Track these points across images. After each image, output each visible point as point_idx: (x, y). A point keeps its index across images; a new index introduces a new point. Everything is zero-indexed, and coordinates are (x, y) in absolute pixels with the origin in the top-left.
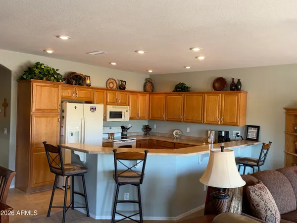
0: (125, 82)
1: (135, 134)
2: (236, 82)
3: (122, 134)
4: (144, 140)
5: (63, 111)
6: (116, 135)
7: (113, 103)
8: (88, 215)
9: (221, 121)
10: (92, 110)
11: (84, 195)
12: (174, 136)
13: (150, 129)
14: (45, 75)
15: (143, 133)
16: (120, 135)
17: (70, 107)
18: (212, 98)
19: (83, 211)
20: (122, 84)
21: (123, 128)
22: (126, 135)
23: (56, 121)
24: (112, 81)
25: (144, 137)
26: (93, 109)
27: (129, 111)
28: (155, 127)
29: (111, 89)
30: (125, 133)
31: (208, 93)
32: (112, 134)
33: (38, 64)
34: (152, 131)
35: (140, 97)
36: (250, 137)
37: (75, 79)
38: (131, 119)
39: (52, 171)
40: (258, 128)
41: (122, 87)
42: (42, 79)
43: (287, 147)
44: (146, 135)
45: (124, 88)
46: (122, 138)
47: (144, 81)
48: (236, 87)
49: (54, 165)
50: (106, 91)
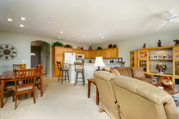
0: (83, 47)
2: (115, 45)
5: (64, 55)
7: (79, 53)
8: (69, 82)
11: (68, 76)
14: (59, 45)
17: (66, 54)
18: (108, 50)
19: (68, 81)
21: (83, 61)
23: (62, 57)
24: (79, 47)
26: (73, 54)
27: (84, 55)
28: (92, 60)
29: (79, 49)
31: (106, 49)
33: (57, 42)
35: (87, 52)
36: (119, 61)
37: (68, 46)
38: (85, 58)
39: (59, 70)
40: (122, 58)
41: (82, 49)
42: (58, 46)
43: (131, 64)
45: (83, 49)
47: (89, 47)
48: (115, 46)
49: (59, 67)
50: (77, 50)
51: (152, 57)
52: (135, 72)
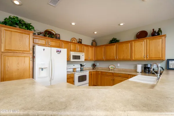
0: (81, 40)
1: (88, 68)
3: (81, 69)
4: (93, 71)
6: (77, 69)
9: (147, 57)
10: (58, 52)
12: (110, 69)
13: (96, 66)
15: (92, 68)
16: (79, 69)
20: (80, 41)
21: (81, 65)
22: (83, 69)
24: (74, 39)
25: (93, 70)
27: (84, 55)
28: (98, 64)
29: (74, 43)
30: (82, 68)
32: (75, 69)
34: (97, 66)
35: (90, 49)
38: (85, 60)
44: (93, 69)
45: (81, 43)
46: (81, 71)
47: (91, 41)
50: (70, 43)
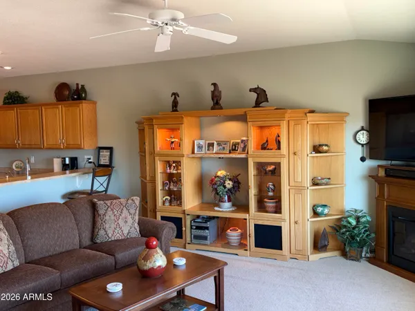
2: (80, 89)
9: (63, 144)
18: (50, 111)
31: (46, 105)
36: (102, 163)
40: (111, 149)
51: (200, 147)
52: (107, 218)
